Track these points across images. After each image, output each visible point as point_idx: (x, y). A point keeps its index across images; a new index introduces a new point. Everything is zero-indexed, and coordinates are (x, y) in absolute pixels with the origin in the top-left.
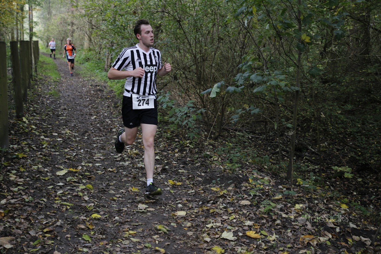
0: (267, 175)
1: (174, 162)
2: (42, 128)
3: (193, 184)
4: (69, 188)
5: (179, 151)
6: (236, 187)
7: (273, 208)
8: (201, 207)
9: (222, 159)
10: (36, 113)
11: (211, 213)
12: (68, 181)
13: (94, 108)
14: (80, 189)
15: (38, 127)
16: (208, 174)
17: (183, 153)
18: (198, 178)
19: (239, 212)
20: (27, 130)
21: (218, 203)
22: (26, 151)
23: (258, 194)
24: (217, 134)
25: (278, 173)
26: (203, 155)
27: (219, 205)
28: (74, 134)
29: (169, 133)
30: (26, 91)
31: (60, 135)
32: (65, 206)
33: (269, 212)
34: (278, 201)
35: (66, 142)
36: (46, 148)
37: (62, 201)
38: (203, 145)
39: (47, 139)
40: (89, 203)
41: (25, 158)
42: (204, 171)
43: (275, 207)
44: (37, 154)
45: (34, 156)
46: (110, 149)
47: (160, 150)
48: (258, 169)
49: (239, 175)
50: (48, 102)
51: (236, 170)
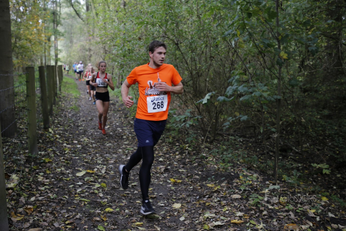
0: (256, 173)
1: (175, 163)
2: (65, 137)
3: (192, 181)
4: (86, 186)
5: (179, 153)
6: (228, 183)
7: (261, 201)
8: (198, 201)
9: (216, 160)
10: (60, 125)
11: (207, 206)
12: (86, 180)
14: (95, 188)
15: (61, 136)
16: (204, 173)
17: (183, 155)
18: (196, 176)
19: (231, 205)
20: (52, 139)
21: (213, 197)
22: (52, 156)
23: (247, 189)
24: (212, 138)
25: (266, 170)
26: (200, 156)
27: (214, 199)
28: (91, 141)
29: (171, 138)
30: (52, 107)
31: (79, 142)
32: (83, 202)
33: (257, 204)
35: (85, 148)
36: (68, 154)
37: (81, 198)
38: (200, 148)
39: (69, 146)
40: (104, 199)
41: (51, 162)
42: (201, 170)
43: (263, 200)
44: (60, 158)
45: (58, 161)
46: (122, 153)
47: (163, 153)
48: (247, 167)
49: (231, 173)
50: (70, 115)
51: (228, 169)
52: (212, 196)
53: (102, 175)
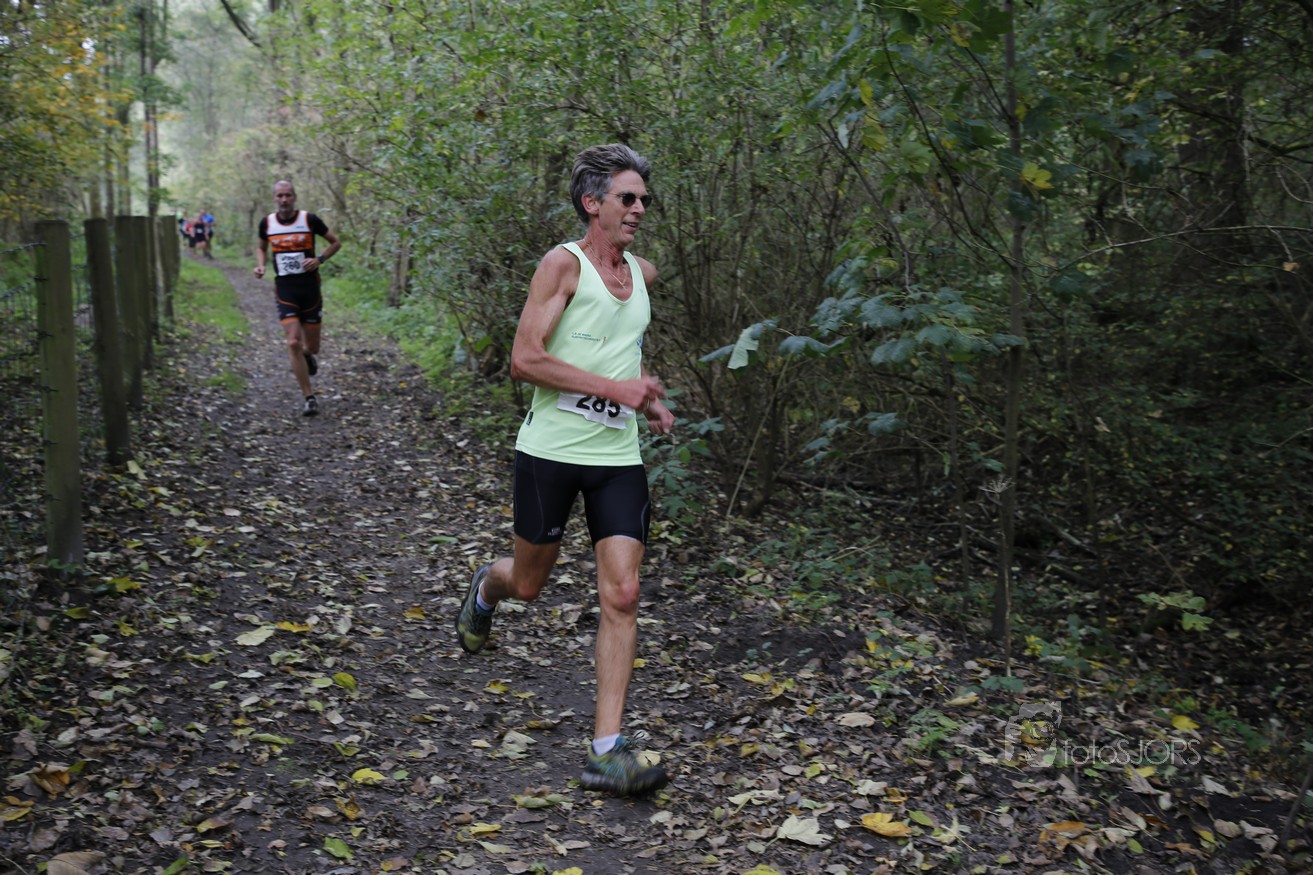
0: (927, 629)
2: (190, 494)
3: (684, 664)
4: (278, 685)
6: (825, 668)
7: (950, 735)
8: (713, 738)
9: (777, 579)
10: (169, 446)
11: (745, 758)
12: (274, 663)
13: (358, 425)
14: (313, 690)
15: (177, 491)
16: (730, 630)
17: (649, 563)
18: (699, 642)
19: (838, 752)
20: (141, 503)
21: (768, 723)
22: (140, 570)
23: (897, 689)
24: (758, 497)
25: (964, 618)
26: (713, 566)
27: (771, 730)
28: (293, 510)
30: (137, 377)
31: (248, 515)
32: (266, 747)
33: (935, 750)
34: (963, 711)
35: (269, 538)
36: (203, 559)
37: (257, 731)
38: (713, 533)
39: (206, 529)
40: (346, 733)
41: (137, 591)
42: (719, 619)
43: (955, 733)
44: (174, 578)
45: (165, 587)
46: (412, 557)
47: (572, 556)
48: (894, 607)
49: (833, 628)
50: (209, 409)
51: (822, 614)
52: (762, 720)
53: (336, 642)
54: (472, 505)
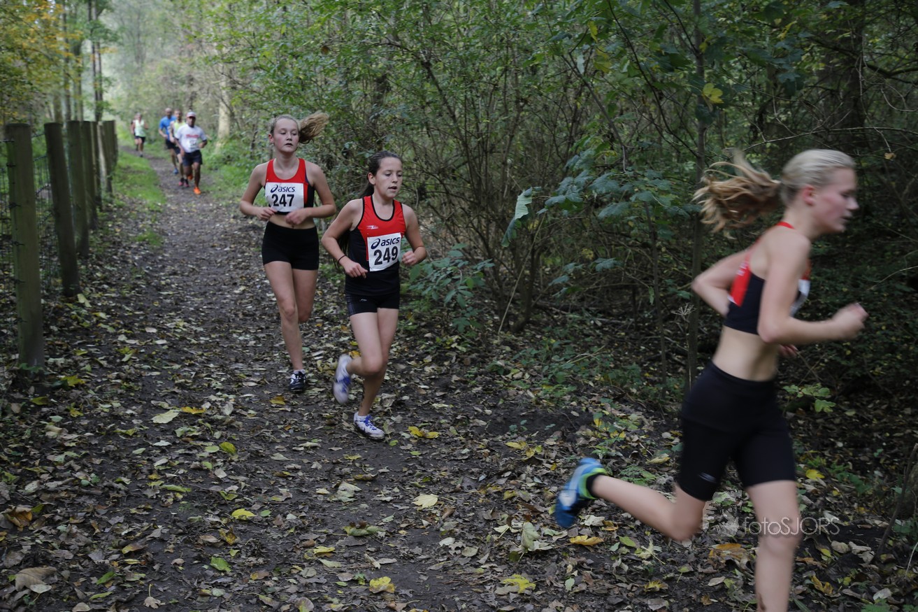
0: (636, 410)
1: (423, 386)
2: (121, 317)
3: (466, 435)
4: (180, 451)
5: (433, 360)
6: (564, 438)
8: (484, 487)
9: (532, 376)
10: (108, 284)
11: (507, 500)
12: (178, 435)
13: (242, 269)
14: (205, 454)
15: (113, 315)
16: (499, 412)
17: (443, 365)
18: (477, 420)
20: (87, 324)
21: (523, 476)
22: (85, 370)
23: (613, 453)
24: (521, 319)
25: (662, 403)
26: (488, 367)
27: (525, 481)
28: (194, 328)
29: (411, 319)
30: (85, 235)
31: (162, 332)
32: (171, 494)
34: (659, 467)
35: (177, 347)
36: (130, 363)
37: (166, 483)
38: (489, 344)
39: (132, 342)
40: (228, 484)
41: (83, 385)
42: (491, 404)
43: (653, 482)
44: (109, 376)
45: (102, 382)
46: (277, 361)
48: (614, 395)
49: (570, 410)
50: (137, 258)
51: (563, 400)
52: (519, 474)
53: (223, 421)
54: (320, 325)
